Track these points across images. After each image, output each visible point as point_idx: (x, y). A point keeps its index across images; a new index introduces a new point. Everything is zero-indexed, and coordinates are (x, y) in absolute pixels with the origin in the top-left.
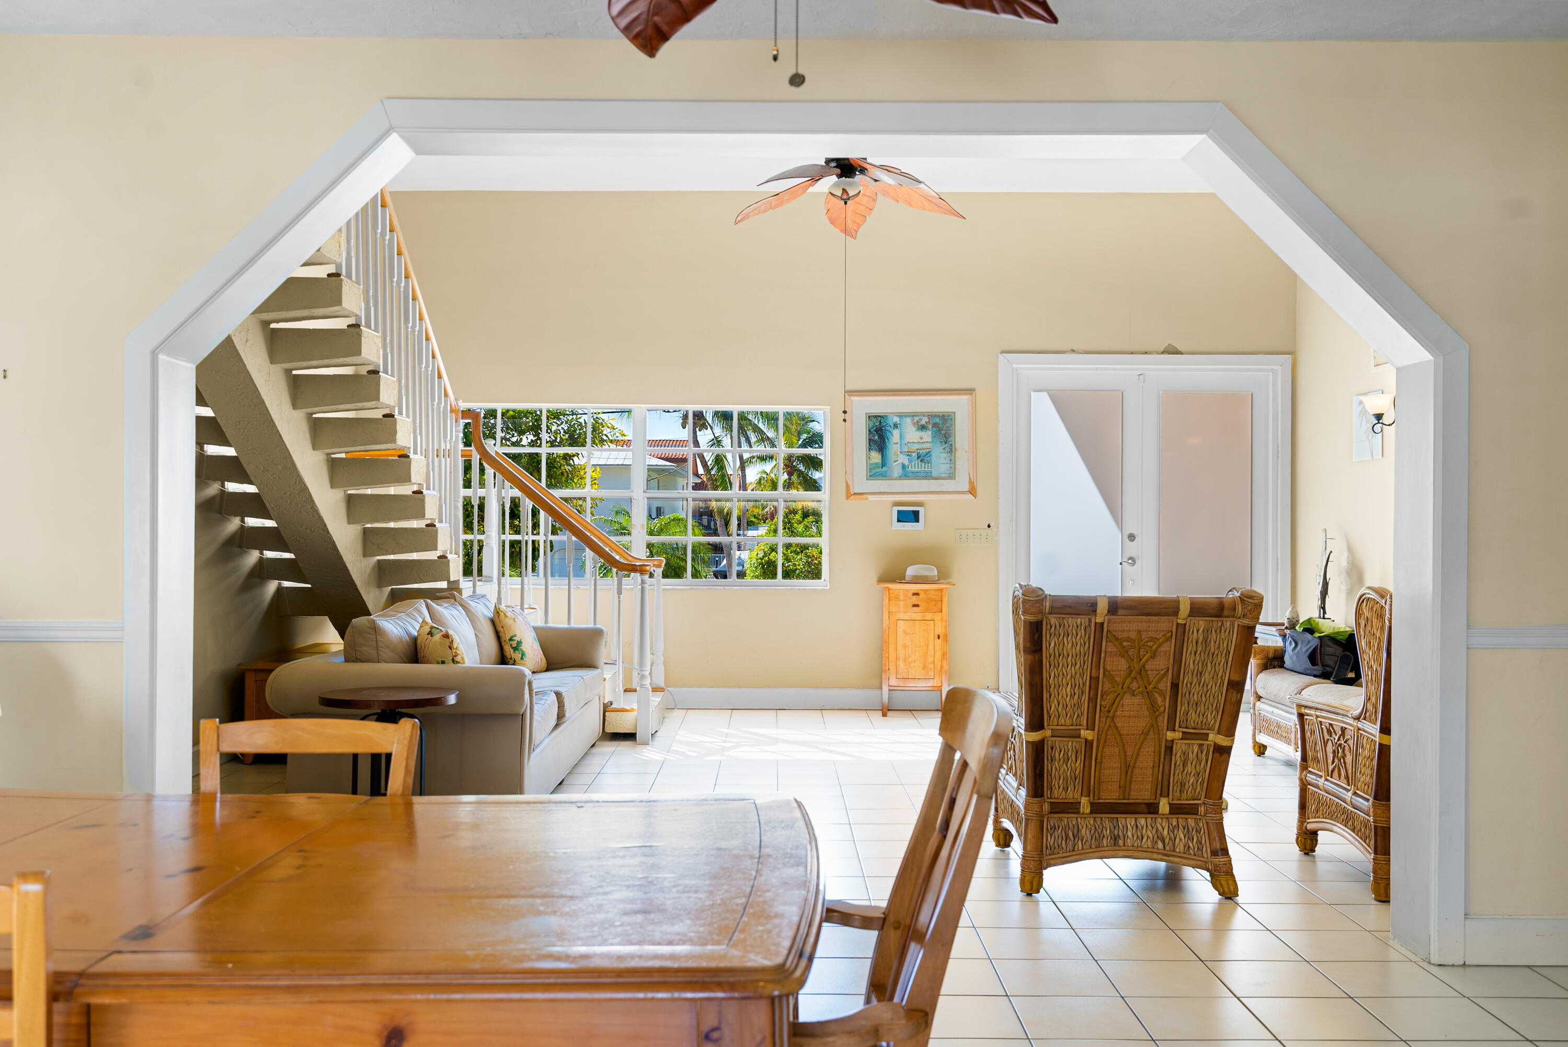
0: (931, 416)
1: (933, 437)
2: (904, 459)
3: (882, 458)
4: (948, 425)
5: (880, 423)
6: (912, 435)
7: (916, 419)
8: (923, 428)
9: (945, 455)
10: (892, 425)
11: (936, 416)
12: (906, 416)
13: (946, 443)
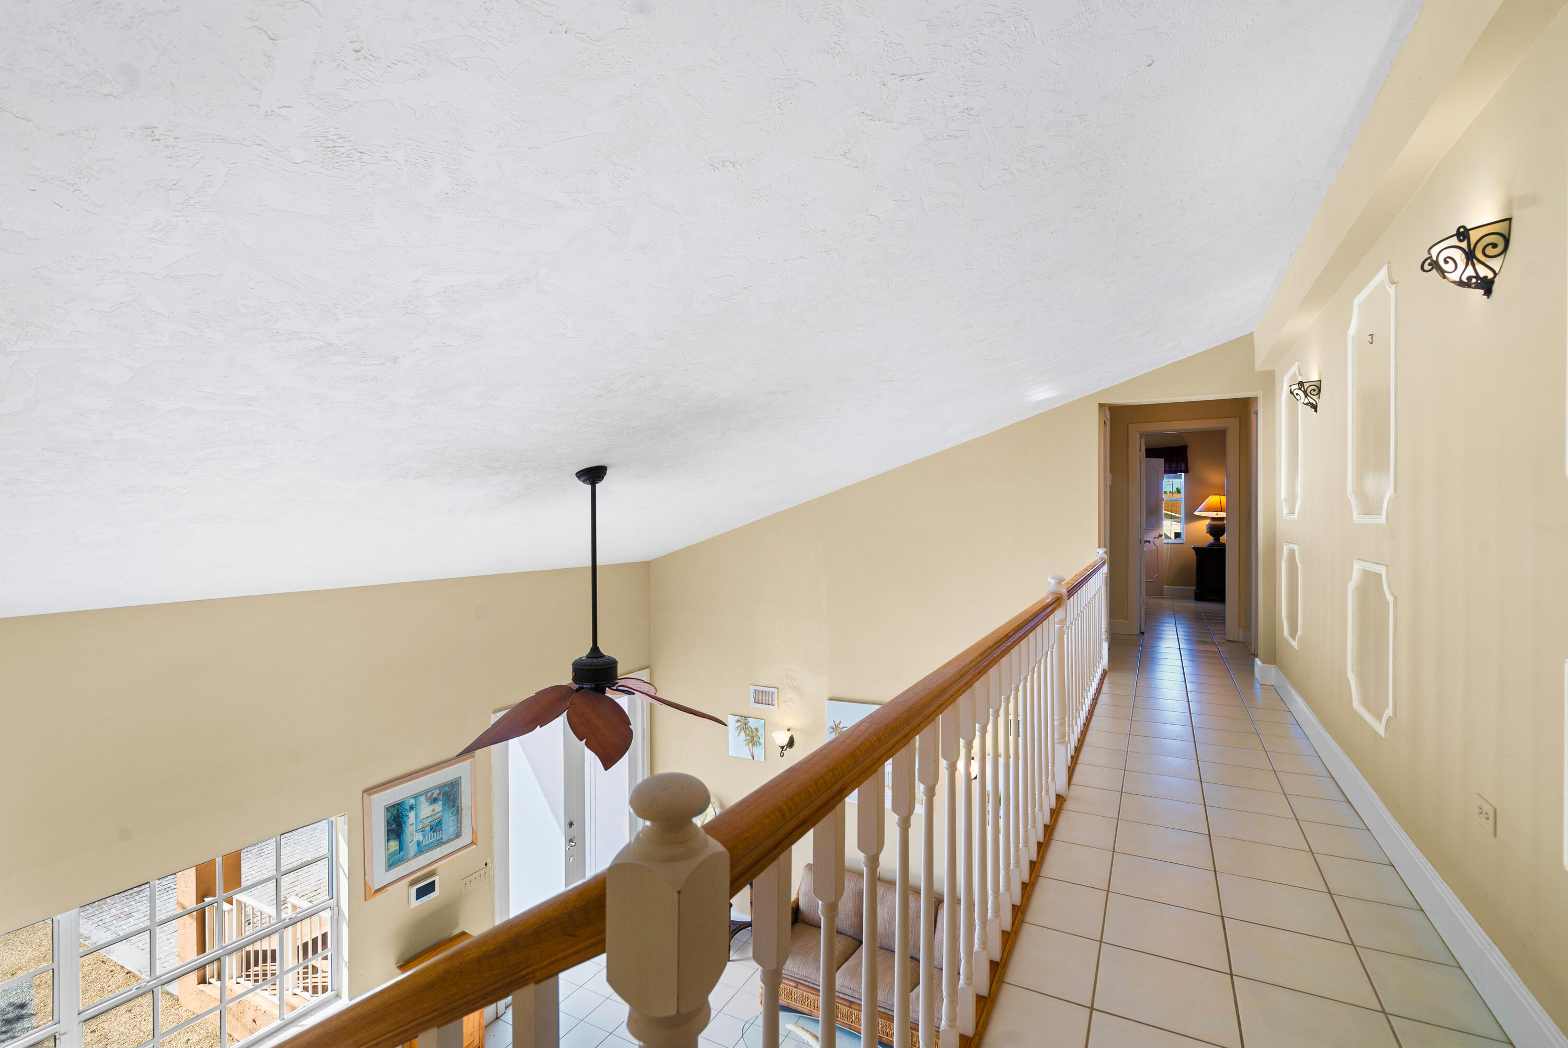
0: (440, 787)
1: (444, 805)
2: (419, 837)
3: (400, 843)
4: (455, 790)
5: (398, 810)
6: (426, 810)
7: (429, 794)
8: (434, 801)
9: (453, 818)
10: (408, 809)
11: (445, 785)
12: (421, 795)
13: (454, 807)
